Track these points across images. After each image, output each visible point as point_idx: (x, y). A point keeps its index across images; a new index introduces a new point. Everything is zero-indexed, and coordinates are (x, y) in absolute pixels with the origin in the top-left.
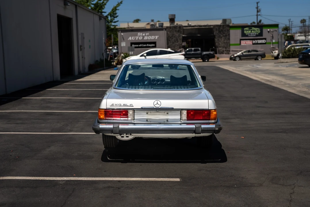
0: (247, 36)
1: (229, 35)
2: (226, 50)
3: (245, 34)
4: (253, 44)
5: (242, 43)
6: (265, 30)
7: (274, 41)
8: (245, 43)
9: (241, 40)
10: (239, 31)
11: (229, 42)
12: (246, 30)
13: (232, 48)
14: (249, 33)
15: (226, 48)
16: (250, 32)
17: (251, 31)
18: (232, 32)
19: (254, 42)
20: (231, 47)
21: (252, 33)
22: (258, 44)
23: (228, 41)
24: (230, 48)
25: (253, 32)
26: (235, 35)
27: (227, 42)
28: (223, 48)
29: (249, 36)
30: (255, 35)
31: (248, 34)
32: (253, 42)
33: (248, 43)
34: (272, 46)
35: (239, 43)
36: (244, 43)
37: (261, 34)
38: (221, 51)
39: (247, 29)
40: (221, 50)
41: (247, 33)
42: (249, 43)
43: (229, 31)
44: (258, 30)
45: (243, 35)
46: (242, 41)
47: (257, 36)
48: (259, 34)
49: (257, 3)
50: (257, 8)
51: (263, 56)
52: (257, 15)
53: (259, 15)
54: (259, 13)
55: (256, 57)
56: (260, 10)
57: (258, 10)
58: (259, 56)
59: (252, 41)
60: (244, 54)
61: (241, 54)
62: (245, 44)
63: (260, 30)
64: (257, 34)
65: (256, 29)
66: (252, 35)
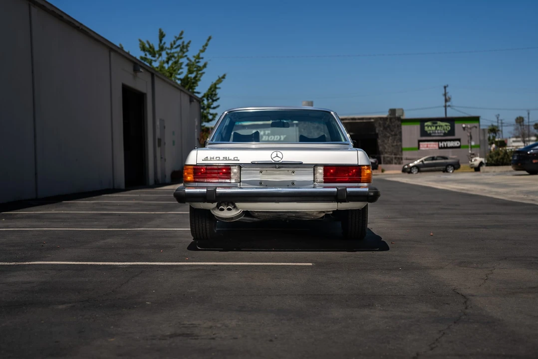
0: (430, 135)
1: (400, 133)
2: (395, 158)
3: (426, 132)
4: (440, 148)
5: (421, 146)
6: (458, 126)
7: (473, 143)
8: (427, 147)
9: (420, 141)
10: (416, 127)
11: (401, 145)
12: (428, 126)
13: (406, 154)
14: (433, 131)
15: (395, 155)
16: (434, 128)
17: (436, 127)
18: (405, 128)
19: (441, 144)
20: (404, 152)
21: (438, 130)
22: (447, 148)
23: (399, 144)
24: (402, 155)
25: (438, 128)
26: (410, 133)
27: (397, 145)
28: (392, 154)
29: (432, 135)
30: (442, 134)
31: (431, 132)
32: (439, 144)
33: (431, 146)
34: (470, 152)
35: (416, 146)
36: (426, 146)
37: (452, 132)
38: (388, 159)
39: (429, 123)
40: (388, 157)
41: (430, 130)
42: (433, 146)
43: (399, 127)
44: (446, 125)
45: (424, 133)
46: (421, 143)
47: (445, 135)
48: (449, 131)
49: (445, 87)
50: (445, 95)
51: (456, 166)
52: (445, 106)
53: (449, 106)
54: (448, 104)
55: (445, 167)
56: (450, 99)
57: (447, 98)
58: (450, 166)
59: (437, 143)
60: (425, 162)
61: (421, 163)
62: (427, 149)
63: (451, 126)
64: (446, 132)
65: (443, 124)
66: (437, 134)
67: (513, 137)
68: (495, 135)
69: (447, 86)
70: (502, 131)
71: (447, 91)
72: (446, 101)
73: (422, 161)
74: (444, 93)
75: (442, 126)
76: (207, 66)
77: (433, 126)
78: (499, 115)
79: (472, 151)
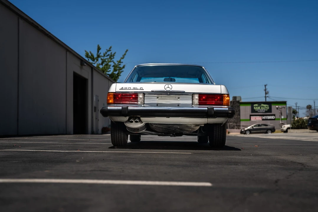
0: (257, 112)
1: (239, 110)
2: (236, 125)
3: (255, 110)
4: (263, 120)
5: (252, 118)
6: (274, 107)
7: (283, 117)
8: (255, 119)
9: (251, 116)
10: (249, 107)
11: (240, 118)
12: (256, 107)
13: (242, 123)
14: (259, 109)
15: (236, 123)
16: (259, 108)
17: (261, 107)
18: (242, 107)
19: (264, 118)
20: (241, 122)
21: (262, 109)
22: (267, 120)
23: (239, 117)
24: (240, 124)
25: (262, 108)
26: (245, 111)
27: (237, 118)
28: (234, 123)
29: (259, 112)
30: (264, 112)
31: (258, 110)
32: (262, 118)
33: (258, 118)
34: (281, 122)
35: (249, 118)
36: (254, 118)
37: (270, 110)
38: (232, 126)
39: (256, 105)
40: (232, 125)
41: (257, 109)
42: (259, 118)
43: (239, 107)
44: (267, 106)
45: (253, 111)
46: (251, 117)
47: (266, 112)
48: (268, 110)
49: (265, 86)
50: (265, 90)
51: (273, 130)
52: (266, 97)
53: (268, 97)
54: (267, 95)
55: (266, 131)
56: (268, 92)
57: (267, 92)
58: (269, 130)
60: (254, 128)
61: (252, 128)
63: (269, 107)
64: (267, 110)
65: (265, 105)
66: (261, 112)
67: (305, 117)
68: (294, 115)
69: (267, 85)
70: (298, 113)
71: (266, 88)
72: (266, 94)
73: (252, 127)
74: (264, 89)
75: (264, 107)
76: (125, 67)
77: (259, 107)
78: (297, 103)
79: (282, 122)
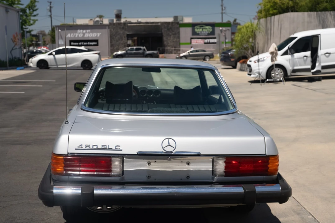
0: (198, 34)
1: (179, 33)
2: (175, 50)
3: (196, 32)
4: (205, 43)
5: (192, 42)
6: (217, 29)
7: (227, 41)
8: (197, 42)
9: (192, 38)
10: (189, 30)
11: (179, 41)
12: (197, 29)
13: (182, 48)
14: (200, 31)
15: (175, 47)
16: (201, 30)
17: (203, 29)
18: (182, 30)
19: (206, 41)
20: (181, 46)
21: (204, 31)
22: (210, 43)
24: (180, 48)
25: (204, 30)
26: (185, 33)
27: (176, 41)
28: (172, 47)
29: (200, 34)
30: (206, 34)
31: (199, 32)
32: (204, 41)
33: (199, 42)
34: (224, 46)
35: (189, 41)
36: (195, 42)
37: (213, 33)
38: (171, 50)
39: (198, 27)
41: (198, 31)
42: (201, 42)
43: (178, 29)
44: (209, 28)
45: (194, 33)
46: (192, 40)
47: (209, 34)
48: (211, 32)
51: (211, 56)
52: (222, 13)
53: (224, 13)
54: (224, 11)
55: (204, 57)
56: (225, 8)
57: (223, 8)
58: (208, 56)
59: (203, 40)
60: (191, 54)
61: (188, 54)
62: (197, 44)
63: (212, 29)
64: (209, 32)
65: (207, 27)
66: (203, 34)
71: (223, 3)
72: (222, 10)
73: (188, 53)
74: (221, 4)
75: (206, 28)
77: (201, 28)
79: (226, 45)
